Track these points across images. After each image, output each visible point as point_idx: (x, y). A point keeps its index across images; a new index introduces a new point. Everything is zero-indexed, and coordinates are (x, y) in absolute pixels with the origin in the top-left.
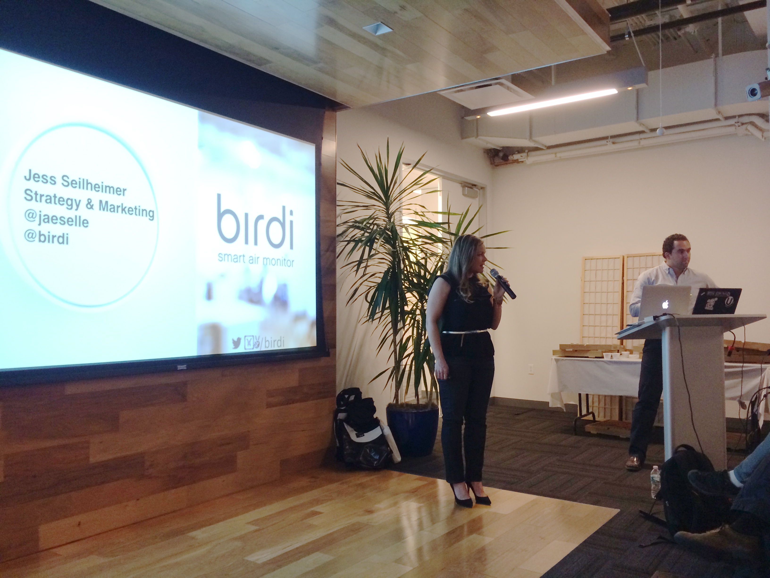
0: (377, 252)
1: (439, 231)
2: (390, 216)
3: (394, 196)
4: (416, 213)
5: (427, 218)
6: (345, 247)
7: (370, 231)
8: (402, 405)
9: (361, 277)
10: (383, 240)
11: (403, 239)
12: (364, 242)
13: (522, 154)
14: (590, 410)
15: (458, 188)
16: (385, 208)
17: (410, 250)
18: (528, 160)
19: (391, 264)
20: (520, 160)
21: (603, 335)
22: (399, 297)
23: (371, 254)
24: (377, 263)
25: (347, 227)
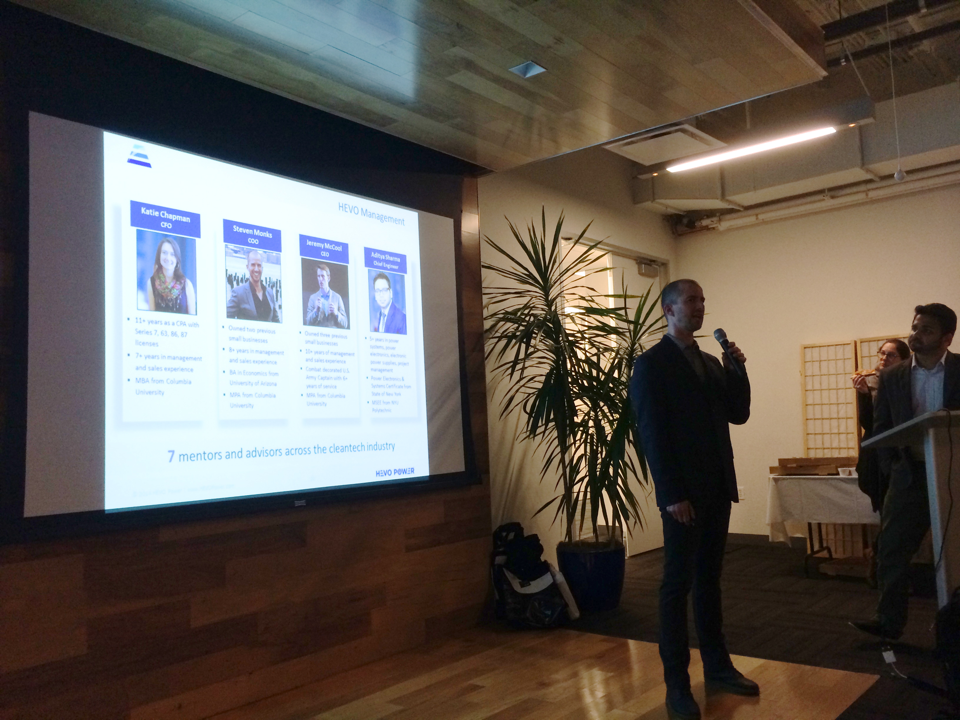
0: (536, 350)
1: (614, 319)
2: (550, 303)
3: (554, 278)
4: (583, 298)
5: (597, 303)
7: (526, 324)
8: (577, 543)
9: (518, 382)
10: (543, 335)
11: (568, 332)
12: (519, 338)
13: (712, 219)
14: (825, 545)
15: (632, 267)
16: (543, 293)
17: (577, 345)
18: (720, 225)
19: (554, 365)
20: (710, 227)
21: (835, 445)
22: (566, 405)
23: (529, 352)
24: (537, 364)
25: (497, 320)
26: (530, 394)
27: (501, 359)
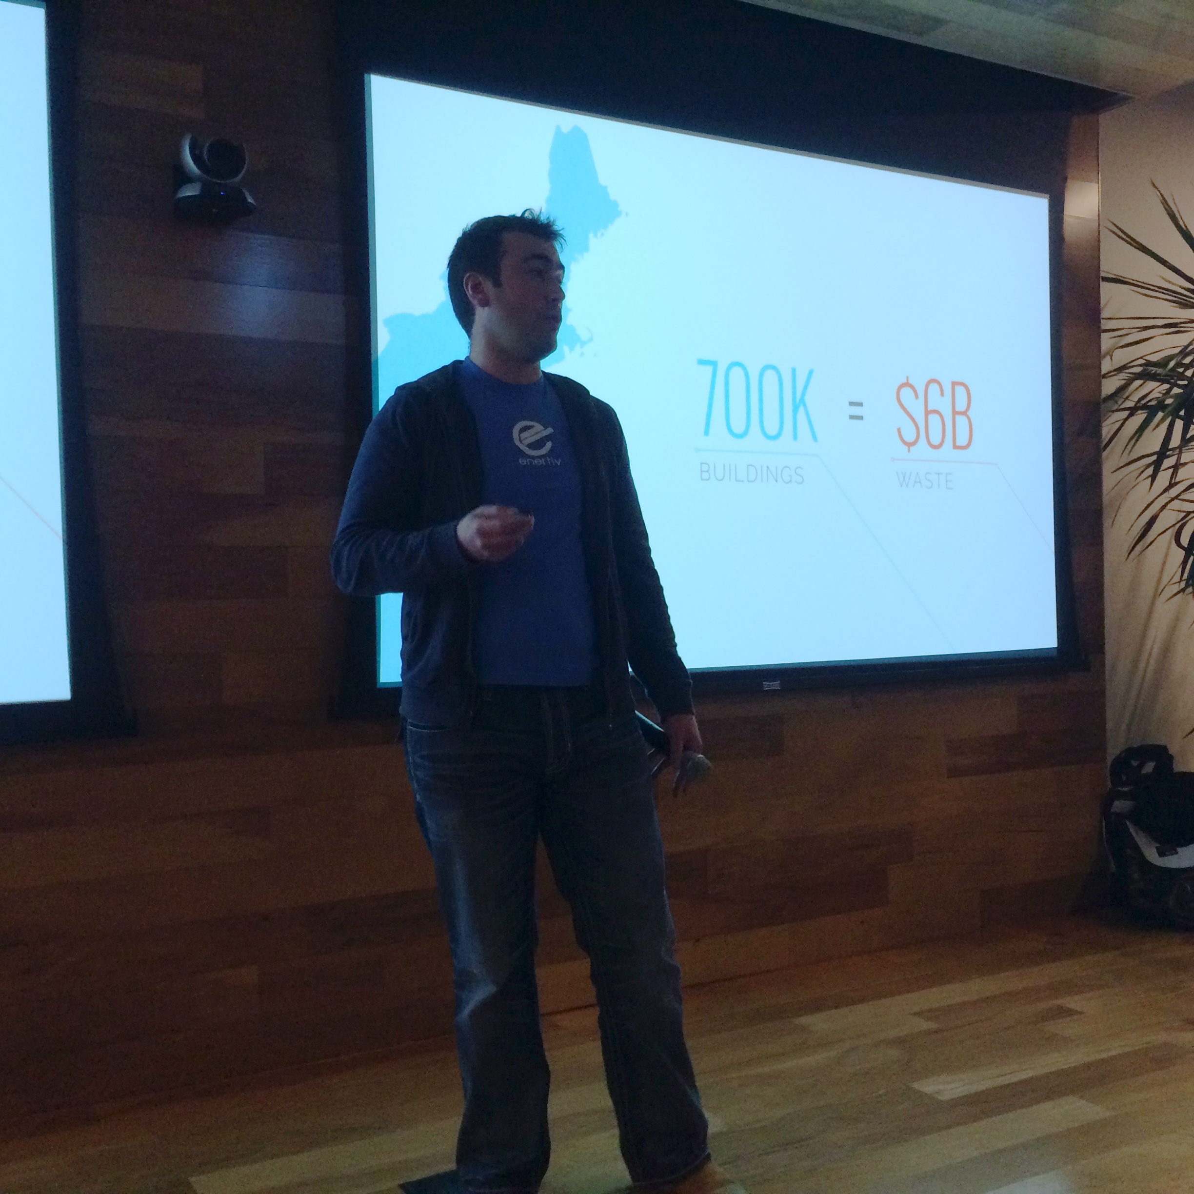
6: (1122, 425)
7: (1186, 382)
9: (1166, 490)
12: (1170, 409)
23: (1188, 436)
25: (1127, 378)
26: (1189, 513)
27: (1134, 447)
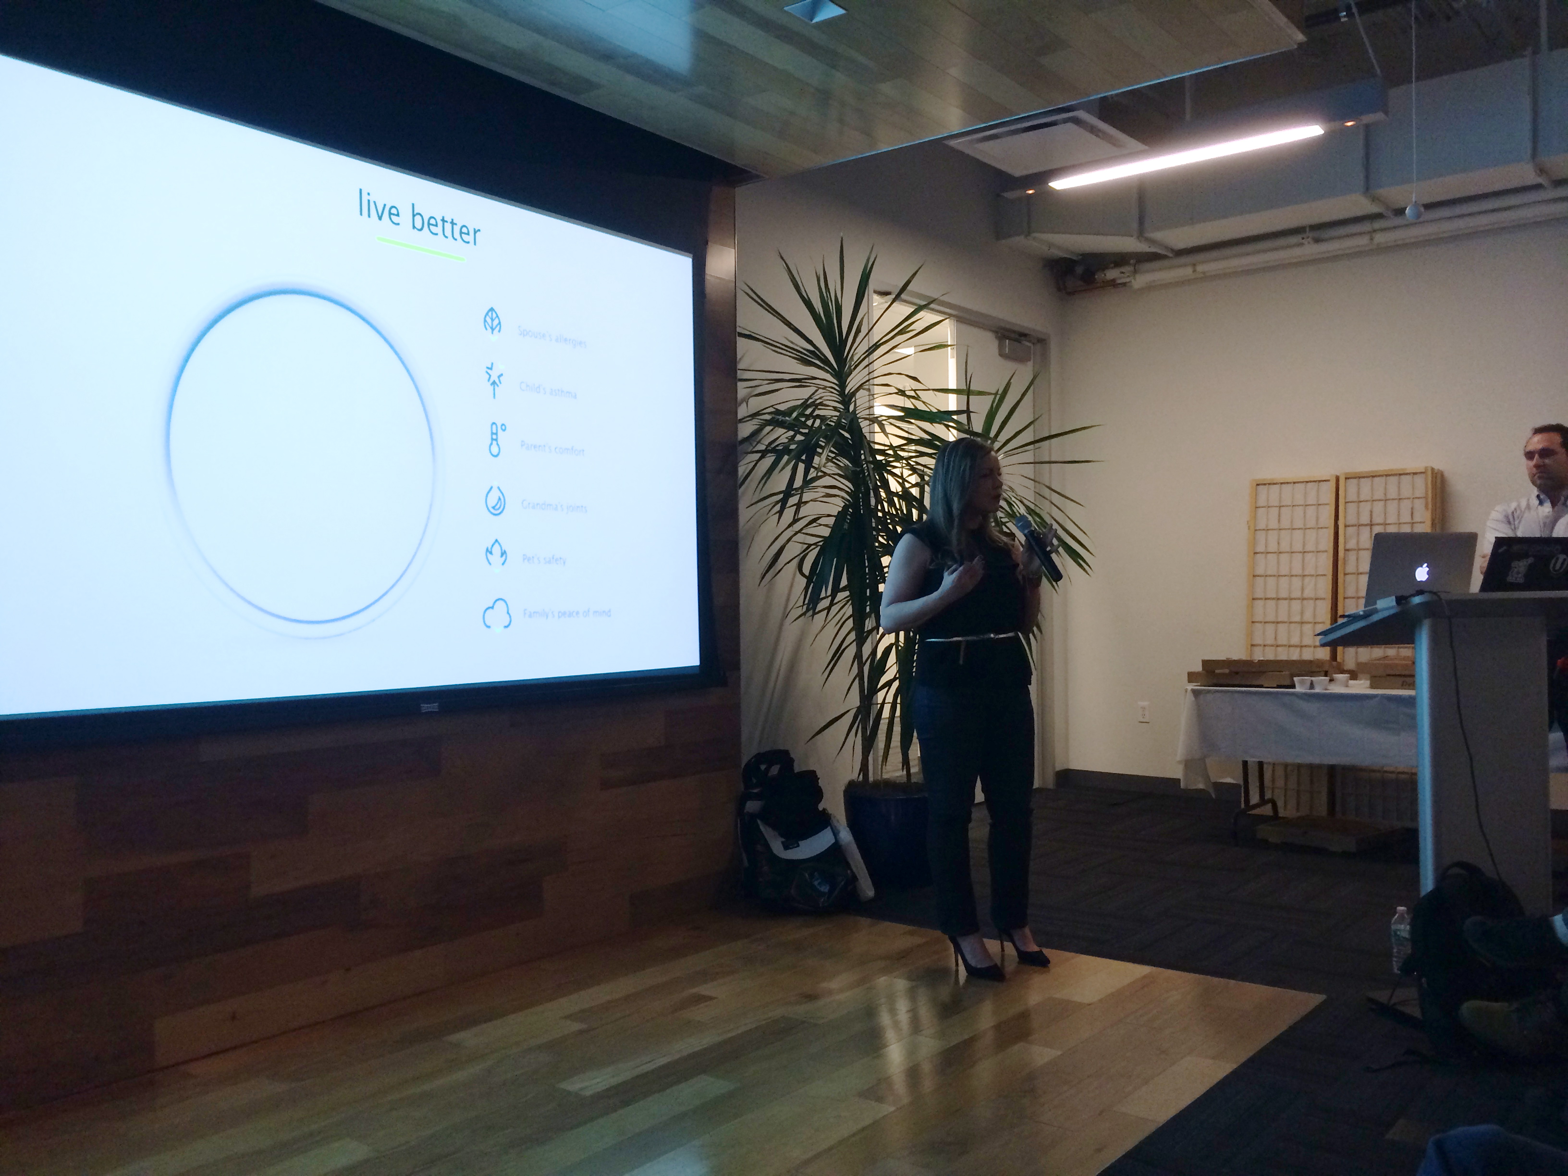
0: (820, 474)
1: (950, 428)
2: (847, 400)
3: (855, 358)
4: (901, 393)
5: (924, 402)
6: (756, 465)
7: (806, 431)
8: (877, 784)
9: (790, 525)
10: (832, 449)
11: (877, 447)
12: (793, 454)
13: (1122, 269)
14: (1268, 796)
15: (988, 343)
16: (837, 382)
17: (889, 468)
18: (1135, 280)
19: (849, 498)
20: (1119, 281)
21: (1295, 640)
22: (867, 565)
23: (808, 478)
24: (823, 497)
25: (760, 424)
26: (810, 545)
27: (763, 487)
